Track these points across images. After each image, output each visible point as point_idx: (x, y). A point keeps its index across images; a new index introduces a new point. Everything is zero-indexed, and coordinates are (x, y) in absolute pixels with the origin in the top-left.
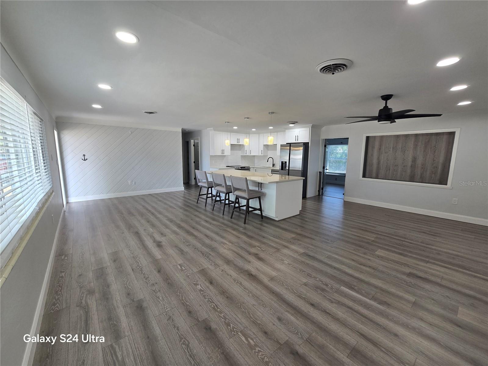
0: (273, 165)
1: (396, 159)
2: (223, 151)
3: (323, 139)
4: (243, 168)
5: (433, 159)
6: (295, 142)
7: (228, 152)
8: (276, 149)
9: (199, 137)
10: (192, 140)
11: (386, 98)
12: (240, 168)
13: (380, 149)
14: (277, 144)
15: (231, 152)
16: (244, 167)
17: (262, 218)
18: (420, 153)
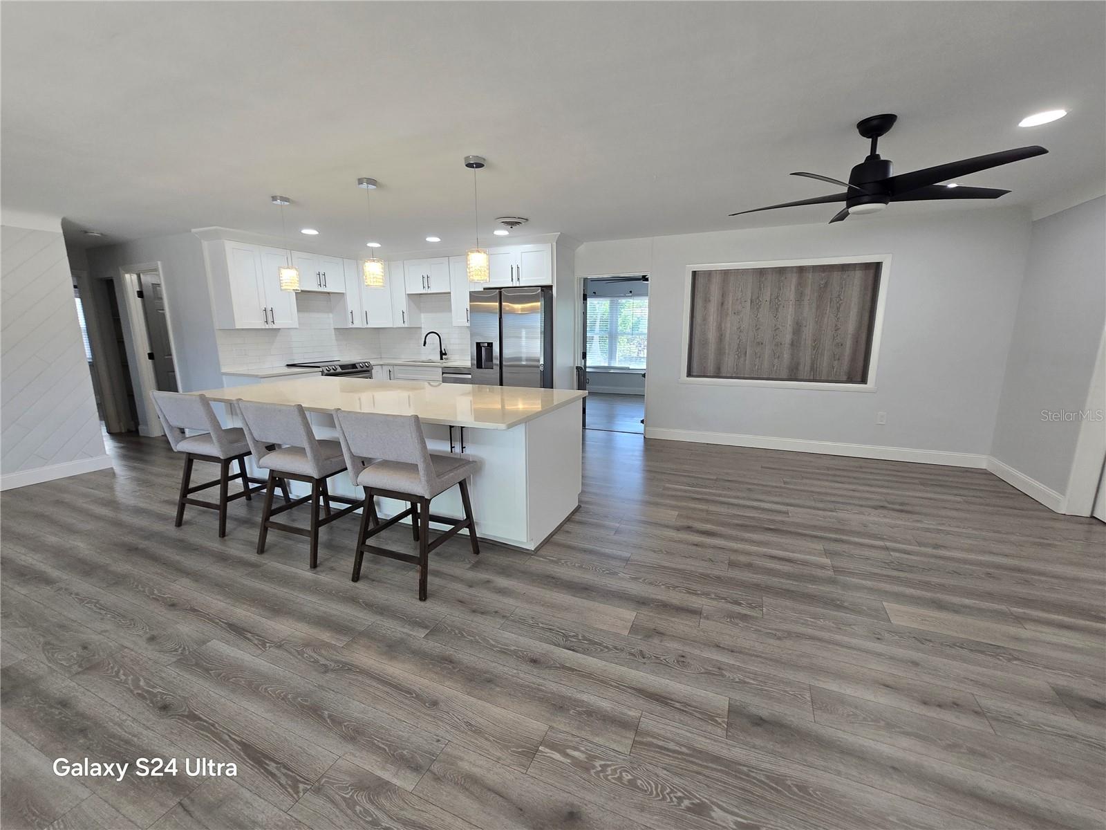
0: (442, 354)
1: (759, 328)
2: (268, 314)
3: (580, 279)
4: (350, 370)
5: (836, 325)
6: (511, 285)
7: (287, 316)
8: (448, 309)
9: (159, 263)
10: (127, 276)
11: (875, 127)
12: (339, 370)
13: (722, 304)
14: (450, 293)
15: (299, 318)
16: (354, 366)
17: (477, 552)
18: (808, 312)
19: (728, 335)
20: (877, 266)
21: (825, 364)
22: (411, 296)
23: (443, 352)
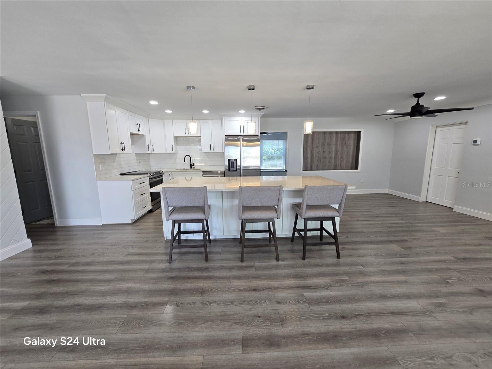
1: (324, 152)
2: (123, 145)
5: (347, 151)
6: (240, 134)
7: (128, 147)
11: (418, 96)
14: (200, 136)
18: (339, 147)
19: (314, 155)
20: (359, 133)
21: (344, 164)
22: (176, 138)
23: (192, 164)
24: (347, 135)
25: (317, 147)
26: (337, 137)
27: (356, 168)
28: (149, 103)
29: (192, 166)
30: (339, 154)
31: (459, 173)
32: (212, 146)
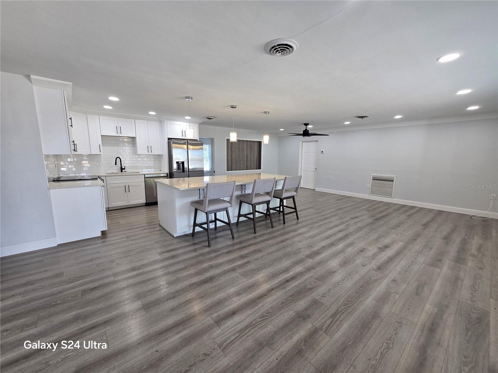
1: (240, 156)
11: (306, 125)
14: (135, 138)
18: (249, 152)
20: (260, 142)
21: (252, 166)
23: (123, 167)
24: (253, 143)
25: (235, 152)
26: (247, 145)
27: (260, 168)
28: (108, 98)
29: (122, 169)
30: (249, 158)
31: (316, 169)
32: (149, 148)
